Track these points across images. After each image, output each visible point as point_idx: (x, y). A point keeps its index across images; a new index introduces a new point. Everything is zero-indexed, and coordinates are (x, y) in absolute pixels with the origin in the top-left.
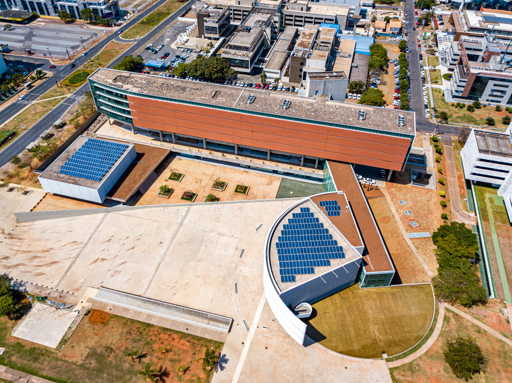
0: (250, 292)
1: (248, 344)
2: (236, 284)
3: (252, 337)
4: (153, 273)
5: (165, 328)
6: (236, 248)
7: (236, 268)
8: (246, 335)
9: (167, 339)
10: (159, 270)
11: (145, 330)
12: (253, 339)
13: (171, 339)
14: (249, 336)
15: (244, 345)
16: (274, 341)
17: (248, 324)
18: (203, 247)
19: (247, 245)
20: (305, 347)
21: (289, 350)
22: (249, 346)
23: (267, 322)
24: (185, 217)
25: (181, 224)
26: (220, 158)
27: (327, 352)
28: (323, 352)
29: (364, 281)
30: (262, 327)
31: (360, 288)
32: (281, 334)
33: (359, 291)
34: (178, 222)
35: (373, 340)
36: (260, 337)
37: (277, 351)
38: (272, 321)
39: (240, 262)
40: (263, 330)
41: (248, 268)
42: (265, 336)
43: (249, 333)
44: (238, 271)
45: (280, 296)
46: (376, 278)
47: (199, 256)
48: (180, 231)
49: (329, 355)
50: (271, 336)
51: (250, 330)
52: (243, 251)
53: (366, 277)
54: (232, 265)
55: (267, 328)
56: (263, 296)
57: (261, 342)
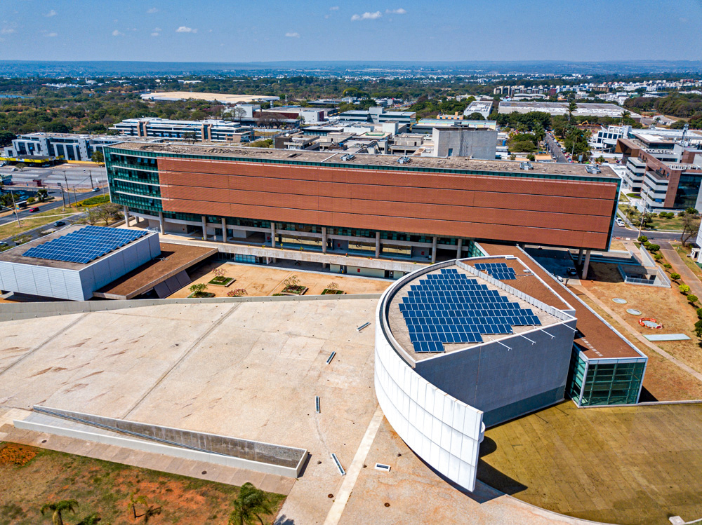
0: (347, 411)
1: (342, 498)
2: (318, 400)
3: (353, 485)
5: (155, 472)
6: (321, 352)
7: (319, 376)
8: (338, 482)
10: (165, 382)
12: (355, 488)
14: (345, 483)
15: (333, 498)
16: (405, 492)
17: (343, 461)
18: (256, 350)
19: (342, 348)
20: (481, 503)
21: (441, 510)
22: (346, 502)
23: (385, 457)
24: (227, 315)
25: (220, 322)
26: (298, 255)
27: (534, 512)
28: (524, 513)
29: (586, 384)
30: (374, 466)
31: (578, 406)
32: (419, 479)
33: (578, 411)
34: (214, 320)
35: (637, 492)
36: (371, 485)
37: (413, 511)
38: (396, 456)
39: (327, 368)
40: (377, 471)
41: (343, 378)
42: (383, 482)
43: (346, 477)
44: (323, 381)
45: (414, 369)
46: (610, 378)
47: (247, 361)
48: (216, 330)
49: (541, 518)
50: (396, 483)
51: (349, 473)
52: (333, 355)
53: (589, 373)
54: (312, 373)
55: (387, 468)
56: (374, 417)
57: (374, 493)
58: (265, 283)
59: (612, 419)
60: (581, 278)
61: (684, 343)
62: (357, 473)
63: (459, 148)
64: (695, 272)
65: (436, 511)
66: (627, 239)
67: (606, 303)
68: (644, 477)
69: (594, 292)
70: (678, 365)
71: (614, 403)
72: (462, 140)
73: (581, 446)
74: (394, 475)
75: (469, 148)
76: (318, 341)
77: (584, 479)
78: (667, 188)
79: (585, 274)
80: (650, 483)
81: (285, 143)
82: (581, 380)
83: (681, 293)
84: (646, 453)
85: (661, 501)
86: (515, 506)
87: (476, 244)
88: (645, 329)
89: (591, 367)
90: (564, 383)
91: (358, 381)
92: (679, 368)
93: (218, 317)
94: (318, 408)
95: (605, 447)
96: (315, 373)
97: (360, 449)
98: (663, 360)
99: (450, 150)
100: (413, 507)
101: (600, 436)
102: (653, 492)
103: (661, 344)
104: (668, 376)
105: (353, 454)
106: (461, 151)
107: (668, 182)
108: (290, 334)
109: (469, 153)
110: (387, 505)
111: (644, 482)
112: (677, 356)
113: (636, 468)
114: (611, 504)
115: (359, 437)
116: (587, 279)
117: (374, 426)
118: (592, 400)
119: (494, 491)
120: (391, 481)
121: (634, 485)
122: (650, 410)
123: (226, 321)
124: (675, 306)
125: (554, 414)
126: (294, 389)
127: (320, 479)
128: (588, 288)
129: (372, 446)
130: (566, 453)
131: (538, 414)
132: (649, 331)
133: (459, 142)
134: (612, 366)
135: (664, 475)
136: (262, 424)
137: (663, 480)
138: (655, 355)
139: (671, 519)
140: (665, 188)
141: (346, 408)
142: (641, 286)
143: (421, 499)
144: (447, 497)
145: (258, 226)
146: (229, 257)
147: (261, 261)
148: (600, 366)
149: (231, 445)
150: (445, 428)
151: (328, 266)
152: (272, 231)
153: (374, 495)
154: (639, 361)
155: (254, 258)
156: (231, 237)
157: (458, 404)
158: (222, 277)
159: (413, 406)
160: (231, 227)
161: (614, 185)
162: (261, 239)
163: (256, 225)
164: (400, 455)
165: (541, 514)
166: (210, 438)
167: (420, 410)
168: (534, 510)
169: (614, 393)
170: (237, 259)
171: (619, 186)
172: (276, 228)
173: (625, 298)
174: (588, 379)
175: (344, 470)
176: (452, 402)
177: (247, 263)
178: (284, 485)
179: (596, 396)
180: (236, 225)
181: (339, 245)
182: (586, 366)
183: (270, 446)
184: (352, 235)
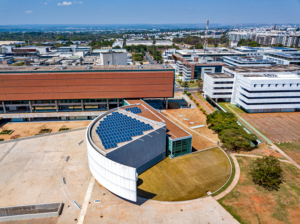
0: (78, 181)
2: (64, 179)
3: (85, 212)
6: (62, 157)
7: (63, 168)
8: (78, 213)
14: (82, 212)
15: (77, 220)
16: (109, 209)
17: (79, 203)
18: (29, 162)
19: (72, 154)
20: (140, 205)
21: (125, 212)
22: (83, 220)
23: (98, 197)
24: (12, 148)
25: (8, 152)
26: (44, 115)
27: (160, 204)
28: (157, 205)
29: (173, 149)
30: (94, 202)
31: (171, 158)
32: (114, 202)
33: (171, 160)
34: (5, 152)
35: (195, 186)
36: (93, 210)
37: (113, 216)
38: (103, 195)
39: (66, 164)
40: (96, 203)
41: (74, 167)
42: (98, 207)
43: (82, 209)
44: (65, 170)
45: (105, 157)
46: (181, 145)
47: (26, 168)
48: (7, 156)
49: (163, 205)
50: (104, 207)
51: (83, 207)
52: (68, 158)
53: (173, 145)
54: (59, 167)
55: (100, 201)
56: (91, 181)
57: (95, 213)
58: (30, 130)
59: (184, 161)
60: (166, 109)
61: (203, 128)
62: (87, 207)
63: (112, 61)
64: (204, 101)
65: (123, 213)
66: (180, 92)
67: (175, 117)
68: (197, 180)
69: (171, 114)
70: (203, 136)
71: (183, 154)
72: (113, 58)
73: (174, 174)
74: (103, 203)
75: (116, 61)
76: (60, 153)
77: (177, 186)
78: (191, 71)
79: (167, 107)
80: (199, 181)
81: (31, 63)
82: (171, 148)
83: (200, 110)
84: (196, 171)
85: (203, 187)
86: (153, 203)
87: (125, 100)
88: (190, 125)
89: (173, 142)
90: (165, 151)
91: (82, 167)
92: (203, 137)
93: (7, 150)
94: (65, 182)
95: (182, 172)
96: (61, 167)
97: (86, 196)
98: (197, 135)
99: (109, 62)
100: (113, 214)
101: (180, 168)
102: (200, 185)
103: (196, 130)
104: (200, 141)
105: (84, 199)
106: (113, 62)
107: (191, 69)
108: (46, 152)
109: (116, 63)
110: (102, 217)
111: (197, 182)
112: (202, 133)
113: (194, 177)
114: (187, 193)
115: (85, 191)
116: (168, 109)
117: (91, 184)
118: (176, 155)
119: (144, 199)
120: (102, 206)
121: (194, 184)
122: (196, 155)
123: (12, 151)
124: (199, 115)
125: (163, 163)
126: (52, 176)
127: (70, 214)
128: (168, 112)
129: (91, 193)
130: (169, 178)
131: (157, 164)
132: (192, 125)
133: (112, 58)
134: (180, 141)
135: (203, 178)
136: (38, 195)
137: (203, 179)
138: (194, 134)
139: (207, 193)
140: (190, 72)
141: (78, 179)
142: (187, 109)
143: (116, 210)
144: (126, 207)
145: (22, 104)
146: (9, 120)
147: (26, 120)
148: (177, 141)
149: (23, 209)
150: (122, 178)
151: (60, 118)
152: (29, 105)
153: (95, 214)
154: (190, 137)
155: (22, 119)
156: (8, 110)
157: (126, 168)
158: (6, 130)
159: (107, 172)
160: (7, 106)
161: (173, 72)
162: (24, 109)
163: (21, 103)
164: (104, 194)
165: (163, 203)
166: (11, 209)
167: (110, 173)
168: (160, 203)
169: (183, 151)
170: (13, 121)
171: (175, 72)
172: (31, 104)
173: (182, 115)
174: (173, 147)
175: (80, 207)
176: (123, 167)
177: (19, 122)
178: (53, 221)
179: (177, 153)
180: (11, 104)
181: (64, 108)
182: (172, 142)
183: (44, 205)
184: (70, 102)
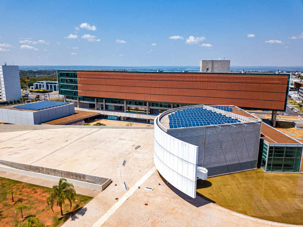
0: (138, 167)
1: (122, 200)
3: (130, 195)
4: (48, 154)
5: (33, 185)
6: (133, 145)
7: (129, 154)
8: (123, 193)
9: (28, 192)
10: (55, 153)
11: (10, 184)
12: (131, 196)
13: (33, 192)
14: (126, 194)
15: (118, 200)
16: (159, 200)
17: (128, 185)
18: (102, 144)
19: (144, 145)
22: (124, 202)
23: (152, 185)
24: (94, 132)
26: (135, 116)
27: (231, 214)
30: (144, 188)
31: (265, 172)
32: (168, 195)
36: (140, 196)
38: (158, 185)
39: (134, 151)
40: (146, 190)
41: (140, 155)
42: (147, 195)
43: (128, 192)
44: (131, 155)
45: (166, 133)
46: (282, 156)
47: (96, 147)
50: (154, 196)
51: (130, 190)
52: (139, 147)
54: (126, 152)
55: (151, 189)
56: (152, 169)
62: (134, 190)
66: (299, 116)
71: (286, 170)
74: (154, 192)
76: (133, 142)
82: (265, 156)
89: (271, 148)
90: (257, 159)
91: (148, 156)
93: (90, 133)
94: (124, 164)
97: (139, 182)
99: (207, 69)
105: (135, 183)
106: (212, 70)
108: (121, 139)
110: (146, 204)
115: (141, 177)
117: (150, 173)
118: (273, 168)
120: (152, 195)
123: (93, 134)
126: (115, 157)
127: (114, 192)
129: (146, 180)
133: (211, 66)
134: (283, 148)
136: (94, 169)
143: (166, 203)
144: (181, 203)
145: (119, 103)
146: (105, 117)
147: (119, 119)
149: (75, 176)
151: (149, 120)
152: (125, 105)
153: (141, 200)
154: (299, 146)
155: (116, 117)
158: (99, 123)
161: (287, 77)
164: (160, 185)
166: (65, 173)
169: (285, 165)
170: (109, 118)
171: (289, 78)
174: (269, 155)
175: (127, 189)
178: (94, 193)
180: (110, 103)
181: (155, 112)
182: (268, 148)
183: (93, 176)
